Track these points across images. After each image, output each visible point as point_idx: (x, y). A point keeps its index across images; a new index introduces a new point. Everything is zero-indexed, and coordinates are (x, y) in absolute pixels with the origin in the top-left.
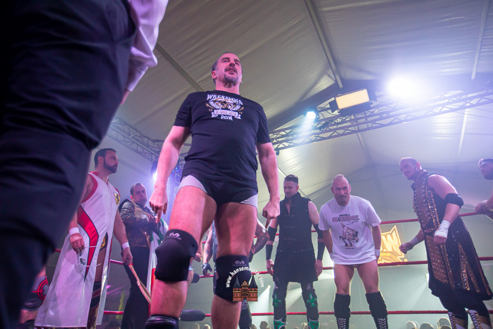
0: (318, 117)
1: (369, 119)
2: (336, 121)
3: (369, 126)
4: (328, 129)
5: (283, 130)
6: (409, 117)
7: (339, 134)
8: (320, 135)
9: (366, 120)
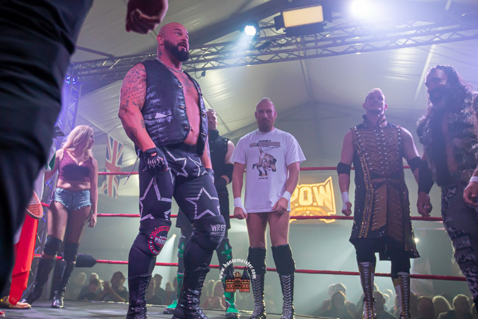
0: (258, 34)
1: (320, 44)
2: (280, 42)
3: (319, 53)
4: (268, 51)
5: (214, 46)
6: (367, 47)
7: (281, 58)
8: (259, 57)
9: (316, 44)
